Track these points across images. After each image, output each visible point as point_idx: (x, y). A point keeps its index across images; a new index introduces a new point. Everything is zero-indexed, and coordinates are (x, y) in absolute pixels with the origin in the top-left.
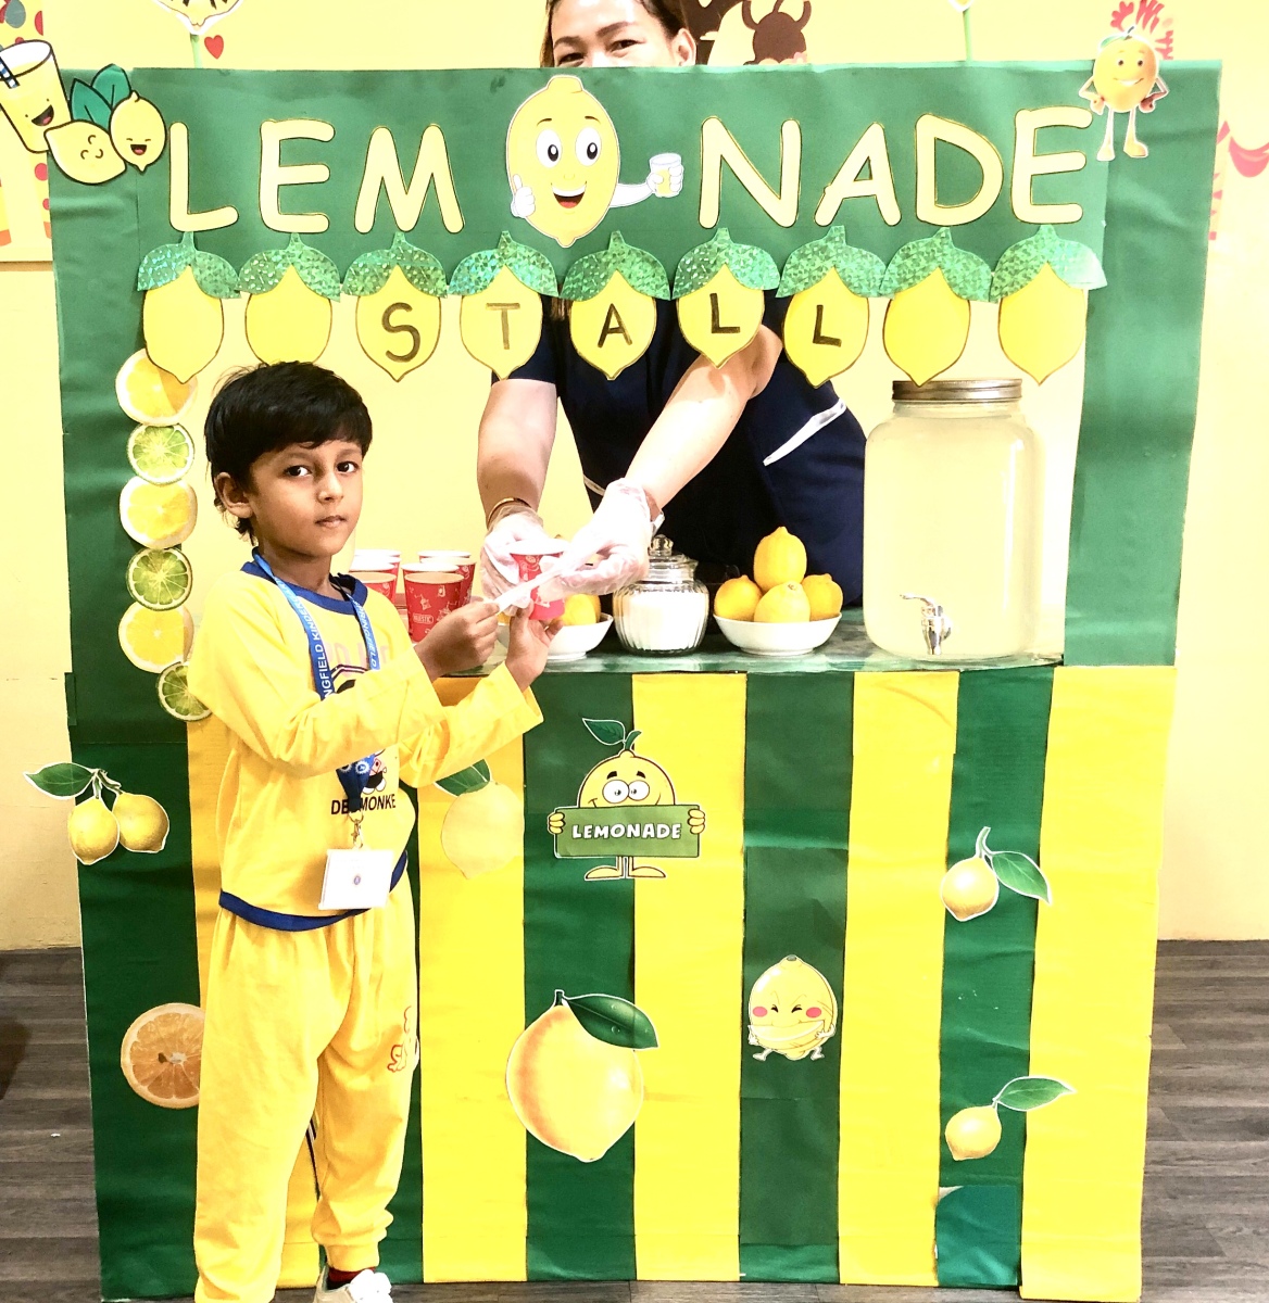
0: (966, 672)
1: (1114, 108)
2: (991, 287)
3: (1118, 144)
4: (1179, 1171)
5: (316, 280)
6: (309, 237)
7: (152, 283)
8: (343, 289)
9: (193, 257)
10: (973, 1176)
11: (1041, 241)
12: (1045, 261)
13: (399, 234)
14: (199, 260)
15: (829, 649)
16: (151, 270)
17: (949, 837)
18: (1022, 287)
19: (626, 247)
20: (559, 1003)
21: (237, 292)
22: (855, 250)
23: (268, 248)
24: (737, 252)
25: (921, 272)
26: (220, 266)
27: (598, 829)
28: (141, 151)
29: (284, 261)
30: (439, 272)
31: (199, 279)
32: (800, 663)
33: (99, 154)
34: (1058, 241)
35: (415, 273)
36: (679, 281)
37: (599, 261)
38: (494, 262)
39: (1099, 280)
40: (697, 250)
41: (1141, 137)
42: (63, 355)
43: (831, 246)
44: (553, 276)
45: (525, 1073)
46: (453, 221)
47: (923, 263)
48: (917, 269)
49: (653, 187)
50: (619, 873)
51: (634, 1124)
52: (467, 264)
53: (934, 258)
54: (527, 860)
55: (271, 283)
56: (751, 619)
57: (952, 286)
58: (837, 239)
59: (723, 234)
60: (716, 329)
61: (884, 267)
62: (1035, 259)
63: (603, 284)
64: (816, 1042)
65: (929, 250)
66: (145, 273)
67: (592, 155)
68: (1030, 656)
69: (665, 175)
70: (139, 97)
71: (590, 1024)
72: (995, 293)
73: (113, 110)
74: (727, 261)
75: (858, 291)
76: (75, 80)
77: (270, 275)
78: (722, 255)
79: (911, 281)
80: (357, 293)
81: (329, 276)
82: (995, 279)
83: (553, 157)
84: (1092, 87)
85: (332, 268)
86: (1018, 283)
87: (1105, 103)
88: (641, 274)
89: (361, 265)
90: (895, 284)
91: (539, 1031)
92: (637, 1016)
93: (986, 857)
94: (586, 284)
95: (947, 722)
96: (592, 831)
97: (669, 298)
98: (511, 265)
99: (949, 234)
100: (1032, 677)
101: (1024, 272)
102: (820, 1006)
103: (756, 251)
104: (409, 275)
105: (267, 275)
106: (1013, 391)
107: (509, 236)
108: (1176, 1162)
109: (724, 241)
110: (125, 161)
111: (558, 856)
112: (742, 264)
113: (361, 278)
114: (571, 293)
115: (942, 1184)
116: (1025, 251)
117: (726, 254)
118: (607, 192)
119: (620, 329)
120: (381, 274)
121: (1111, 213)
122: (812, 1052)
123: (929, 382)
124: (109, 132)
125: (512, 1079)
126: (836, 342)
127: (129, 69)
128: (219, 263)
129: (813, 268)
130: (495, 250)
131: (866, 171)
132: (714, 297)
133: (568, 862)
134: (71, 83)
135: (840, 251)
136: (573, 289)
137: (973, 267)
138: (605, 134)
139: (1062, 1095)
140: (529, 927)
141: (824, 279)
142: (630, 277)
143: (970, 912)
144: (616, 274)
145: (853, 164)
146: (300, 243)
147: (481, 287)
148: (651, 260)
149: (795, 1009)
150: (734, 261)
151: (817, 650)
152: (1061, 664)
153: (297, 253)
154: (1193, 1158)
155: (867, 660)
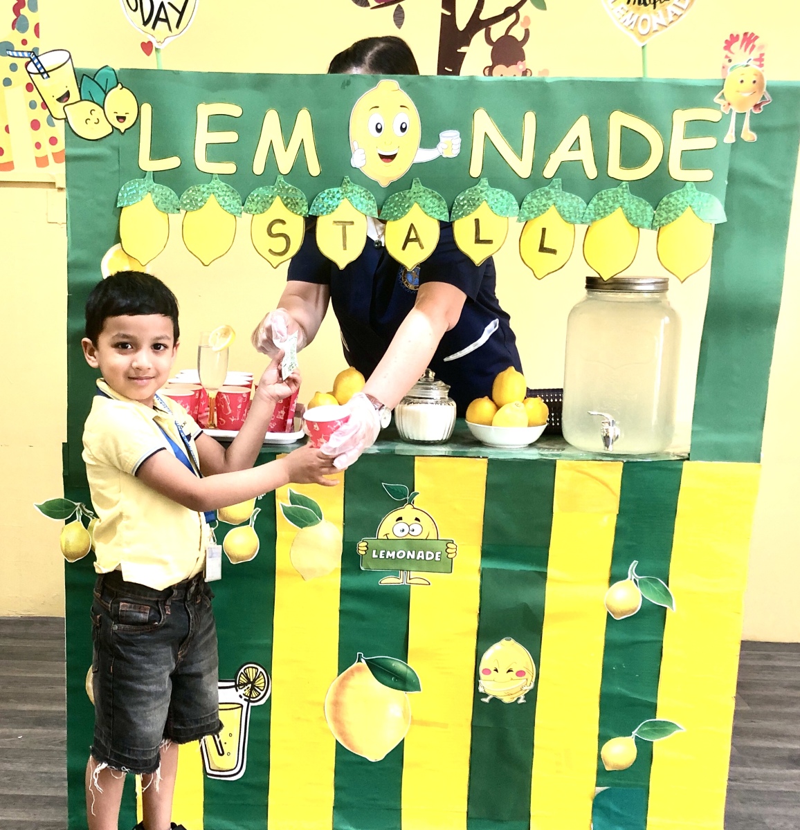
0: (628, 462)
1: (736, 110)
2: (653, 221)
3: (738, 132)
4: (747, 786)
5: (227, 204)
6: (223, 177)
7: (125, 204)
8: (244, 210)
9: (152, 187)
10: (617, 781)
11: (686, 193)
12: (688, 205)
13: (280, 176)
14: (156, 189)
15: (539, 445)
16: (125, 195)
17: (611, 567)
18: (673, 221)
19: (422, 188)
20: (359, 661)
21: (179, 210)
22: (568, 194)
23: (198, 183)
24: (493, 193)
25: (609, 210)
26: (168, 194)
27: (388, 553)
28: (122, 120)
29: (208, 191)
30: (304, 200)
31: (155, 201)
32: (522, 453)
33: (97, 121)
34: (697, 193)
35: (289, 201)
36: (456, 210)
37: (405, 196)
38: (338, 196)
39: (722, 218)
40: (467, 191)
41: (753, 129)
42: (70, 245)
43: (552, 191)
44: (375, 205)
45: (337, 704)
46: (314, 169)
47: (611, 203)
48: (607, 207)
49: (441, 150)
50: (401, 581)
51: (403, 740)
52: (322, 196)
53: (618, 201)
54: (344, 571)
55: (199, 205)
56: (490, 424)
57: (628, 218)
58: (557, 187)
59: (484, 181)
60: (478, 241)
61: (585, 205)
62: (682, 203)
63: (407, 210)
64: (521, 692)
65: (615, 196)
66: (123, 196)
67: (403, 130)
68: (668, 454)
69: (449, 144)
70: (123, 87)
71: (379, 675)
72: (655, 224)
73: (106, 95)
74: (486, 198)
75: (568, 220)
76: (84, 75)
77: (199, 200)
78: (483, 195)
79: (602, 215)
80: (253, 212)
81: (236, 201)
82: (656, 216)
83: (379, 130)
84: (723, 96)
85: (237, 197)
86: (671, 218)
87: (731, 107)
88: (431, 205)
89: (255, 195)
90: (592, 215)
91: (345, 678)
92: (409, 671)
93: (635, 580)
94: (396, 211)
95: (613, 493)
96: (385, 554)
97: (448, 221)
98: (349, 197)
99: (628, 186)
100: (670, 467)
101: (674, 211)
102: (525, 670)
103: (505, 193)
104: (285, 202)
105: (197, 200)
106: (663, 286)
107: (349, 179)
108: (745, 781)
109: (485, 186)
110: (113, 126)
111: (362, 568)
112: (496, 201)
113: (255, 203)
114: (386, 216)
115: (597, 785)
116: (676, 198)
117: (486, 194)
118: (411, 153)
119: (417, 239)
120: (268, 202)
121: (732, 176)
122: (519, 698)
123: (612, 278)
124: (103, 108)
125: (328, 708)
126: (554, 252)
127: (117, 69)
128: (167, 191)
129: (541, 205)
130: (340, 188)
131: (576, 145)
132: (477, 221)
133: (369, 572)
134: (81, 77)
135: (558, 194)
136: (387, 213)
137: (642, 207)
138: (412, 117)
139: (676, 732)
140: (342, 612)
141: (547, 212)
142: (424, 207)
143: (623, 613)
144: (416, 205)
145: (569, 140)
146: (218, 180)
147: (329, 211)
148: (438, 197)
149: (509, 671)
150: (490, 199)
151: (531, 445)
152: (688, 459)
153: (216, 186)
154: (756, 778)
155: (564, 452)
